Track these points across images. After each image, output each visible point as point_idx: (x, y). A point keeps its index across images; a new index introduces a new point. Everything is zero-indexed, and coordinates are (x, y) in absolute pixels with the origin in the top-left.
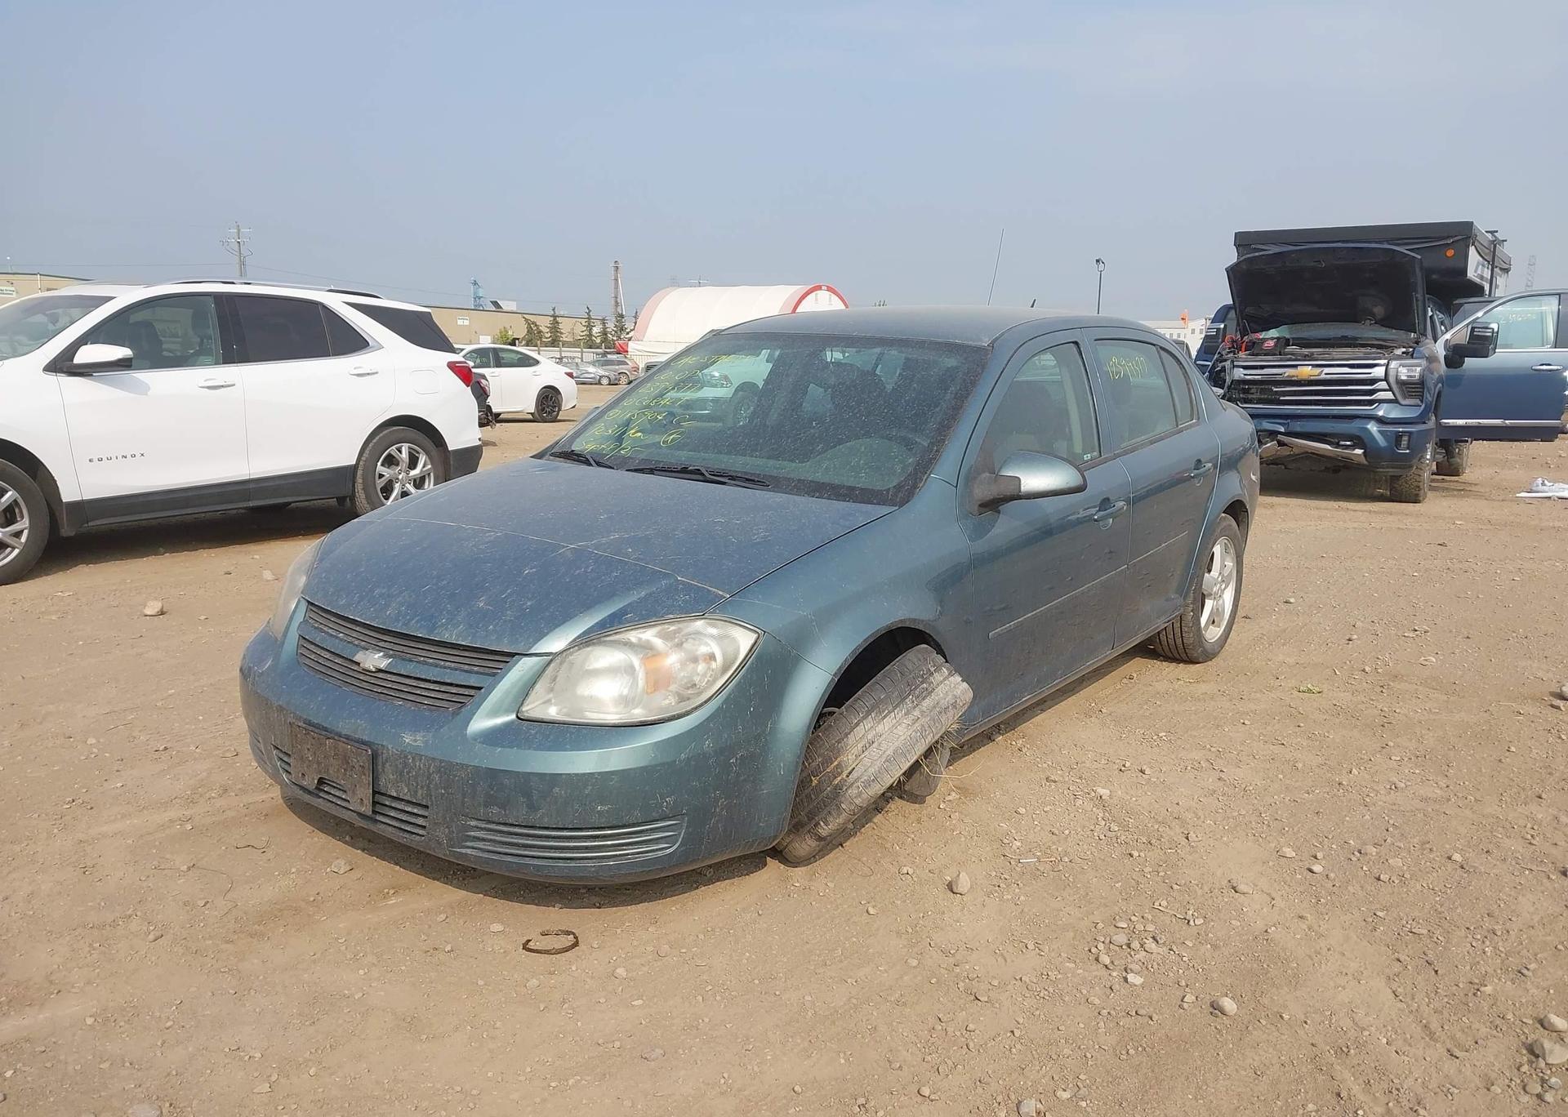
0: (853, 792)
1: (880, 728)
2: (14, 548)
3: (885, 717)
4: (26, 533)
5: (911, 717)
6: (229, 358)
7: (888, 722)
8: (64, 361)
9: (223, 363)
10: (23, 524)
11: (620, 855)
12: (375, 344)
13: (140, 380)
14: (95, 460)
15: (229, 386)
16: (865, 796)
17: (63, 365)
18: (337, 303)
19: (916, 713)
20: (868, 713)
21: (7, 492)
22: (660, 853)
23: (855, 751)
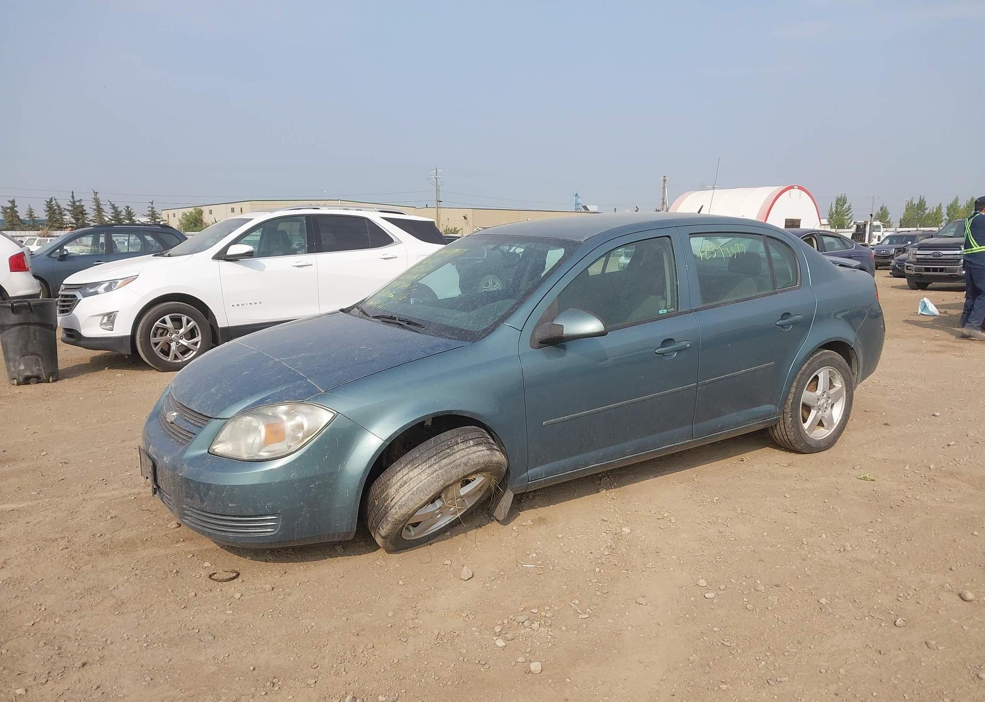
0: (393, 511)
1: (411, 474)
2: (194, 351)
3: (416, 467)
4: (200, 343)
5: (432, 469)
6: (311, 250)
7: (417, 471)
8: (223, 254)
9: (308, 253)
10: (198, 338)
11: (247, 532)
12: (397, 240)
13: (261, 263)
14: (235, 305)
15: (308, 265)
16: (399, 514)
17: (222, 256)
18: (376, 217)
19: (436, 467)
20: (407, 464)
21: (190, 322)
22: (268, 534)
23: (396, 487)
